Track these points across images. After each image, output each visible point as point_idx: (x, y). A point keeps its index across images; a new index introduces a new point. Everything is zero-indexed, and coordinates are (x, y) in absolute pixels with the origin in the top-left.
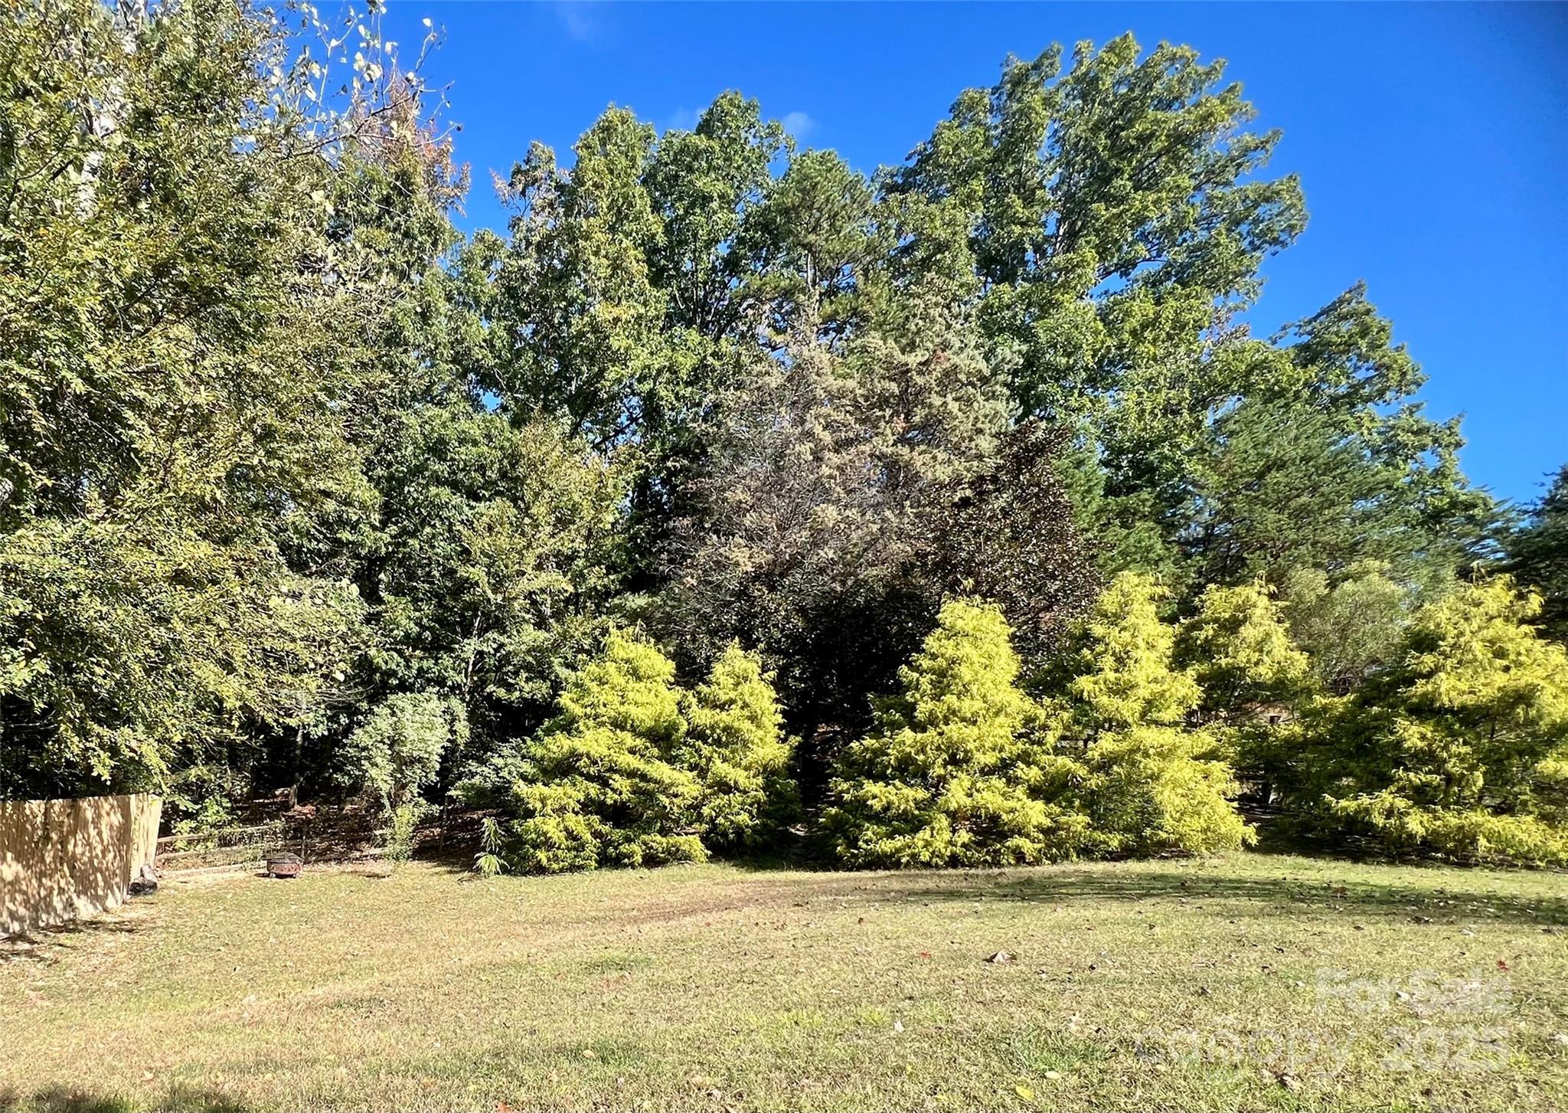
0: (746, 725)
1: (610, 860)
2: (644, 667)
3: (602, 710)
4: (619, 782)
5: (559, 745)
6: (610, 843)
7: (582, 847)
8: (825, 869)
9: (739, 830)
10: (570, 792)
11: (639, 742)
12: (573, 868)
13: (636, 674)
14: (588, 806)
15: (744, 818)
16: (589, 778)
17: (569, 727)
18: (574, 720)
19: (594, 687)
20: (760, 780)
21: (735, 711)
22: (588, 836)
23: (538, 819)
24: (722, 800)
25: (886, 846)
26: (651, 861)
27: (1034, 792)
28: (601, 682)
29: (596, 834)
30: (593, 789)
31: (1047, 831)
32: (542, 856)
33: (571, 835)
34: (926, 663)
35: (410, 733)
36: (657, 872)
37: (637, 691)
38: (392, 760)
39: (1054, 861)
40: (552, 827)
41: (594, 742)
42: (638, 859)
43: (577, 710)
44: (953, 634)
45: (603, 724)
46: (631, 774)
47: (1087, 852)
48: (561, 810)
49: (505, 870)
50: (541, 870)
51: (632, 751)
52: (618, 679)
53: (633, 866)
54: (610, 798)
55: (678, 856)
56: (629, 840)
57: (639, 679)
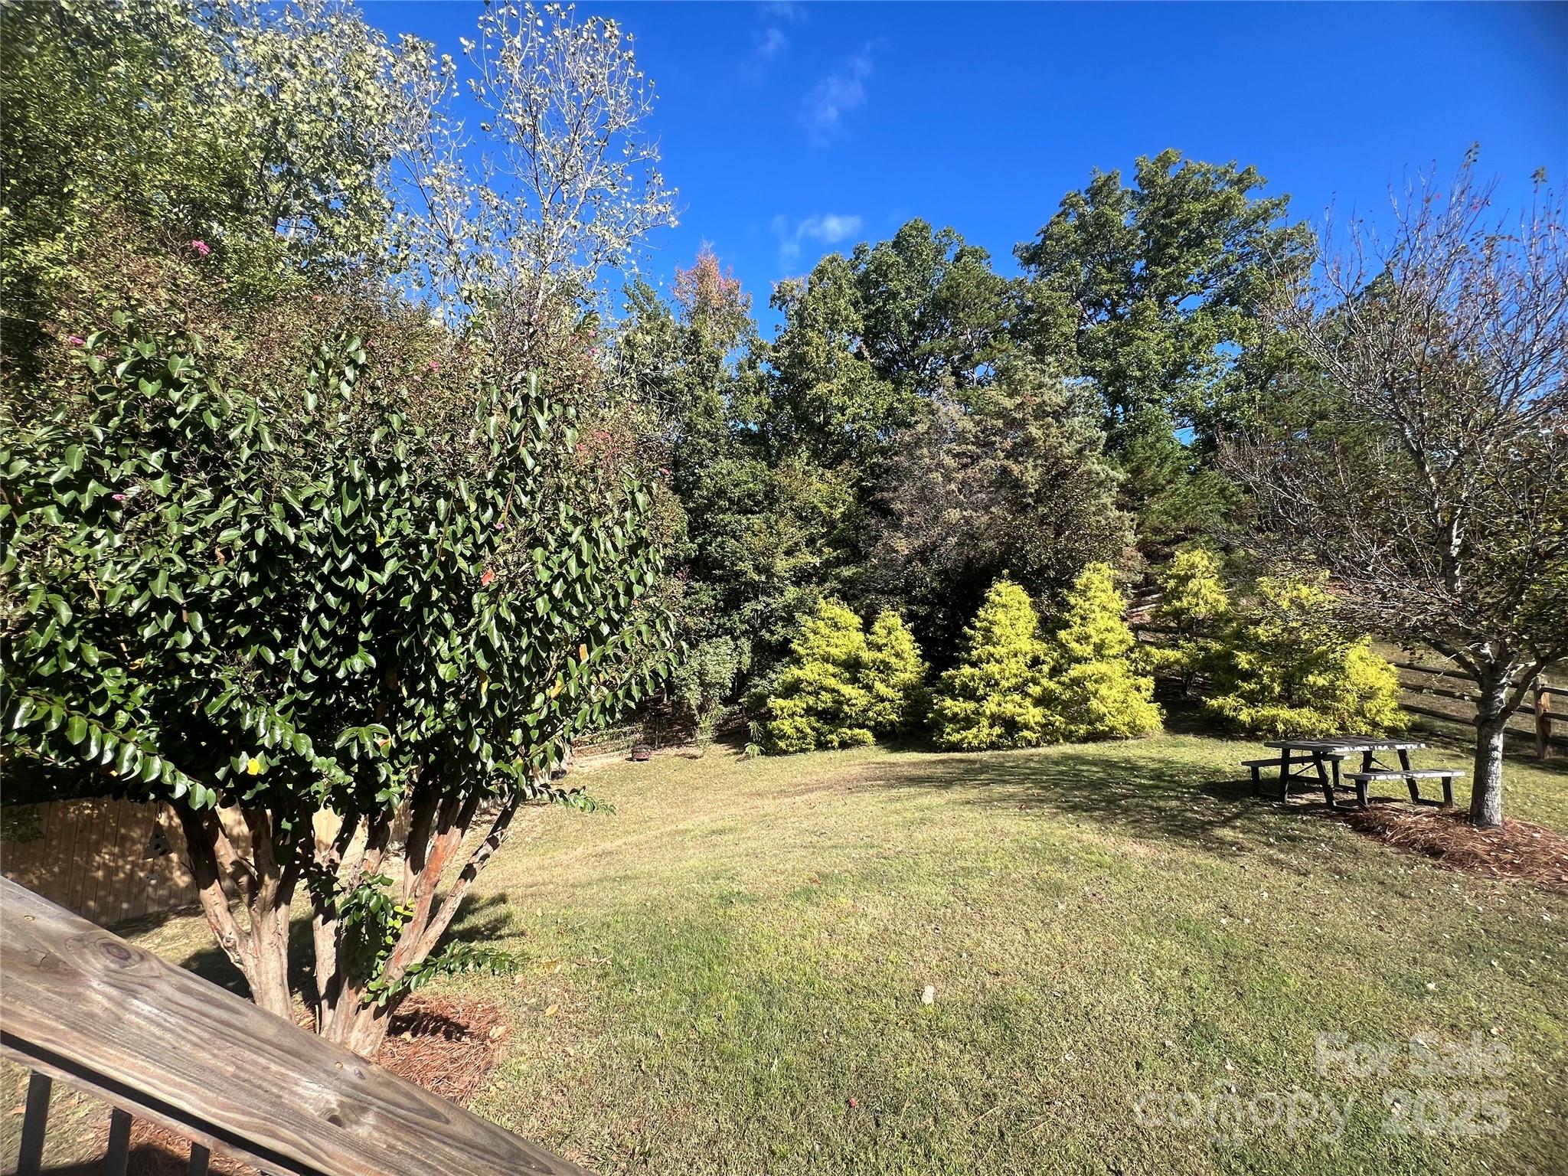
0: (893, 660)
1: (822, 745)
2: (842, 623)
3: (816, 650)
4: (826, 696)
5: (794, 672)
6: (822, 734)
7: (805, 737)
8: (930, 751)
9: (892, 723)
10: (798, 704)
11: (837, 670)
12: (803, 750)
13: (836, 626)
14: (809, 711)
15: (894, 717)
16: (809, 693)
17: (797, 661)
18: (801, 657)
19: (811, 636)
20: (901, 694)
21: (886, 651)
22: (809, 730)
23: (778, 722)
24: (879, 707)
25: (956, 737)
26: (844, 745)
27: (1038, 702)
28: (815, 633)
29: (813, 729)
30: (811, 700)
31: (1043, 726)
32: (782, 744)
33: (798, 730)
34: (978, 625)
35: (711, 668)
36: (848, 752)
37: (836, 637)
38: (701, 685)
39: (1050, 743)
40: (786, 726)
41: (810, 672)
42: (836, 744)
43: (801, 651)
44: (994, 605)
45: (816, 660)
46: (833, 691)
47: (1069, 737)
48: (792, 715)
49: (762, 753)
50: (785, 753)
51: (834, 676)
52: (825, 631)
53: (833, 748)
54: (820, 706)
55: (859, 743)
56: (831, 732)
57: (839, 629)
